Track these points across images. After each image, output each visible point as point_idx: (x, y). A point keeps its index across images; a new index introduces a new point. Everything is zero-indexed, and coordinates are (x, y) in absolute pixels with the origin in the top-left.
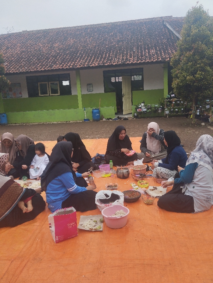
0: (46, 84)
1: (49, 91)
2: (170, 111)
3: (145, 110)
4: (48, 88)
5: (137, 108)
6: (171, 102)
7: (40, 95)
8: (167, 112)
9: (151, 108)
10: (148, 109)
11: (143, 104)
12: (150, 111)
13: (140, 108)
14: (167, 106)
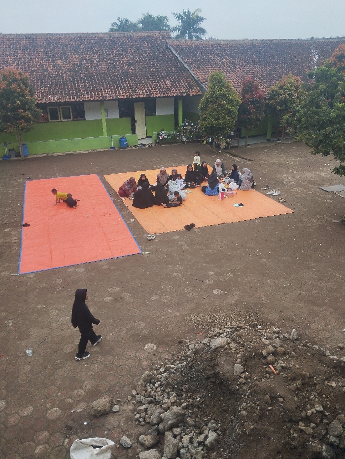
0: (57, 108)
1: (60, 115)
2: (187, 139)
3: (166, 137)
4: (59, 114)
5: (158, 135)
6: (186, 130)
7: (50, 121)
8: (185, 139)
9: (170, 135)
10: (168, 136)
11: (163, 132)
12: (170, 138)
13: (161, 135)
14: (184, 133)
